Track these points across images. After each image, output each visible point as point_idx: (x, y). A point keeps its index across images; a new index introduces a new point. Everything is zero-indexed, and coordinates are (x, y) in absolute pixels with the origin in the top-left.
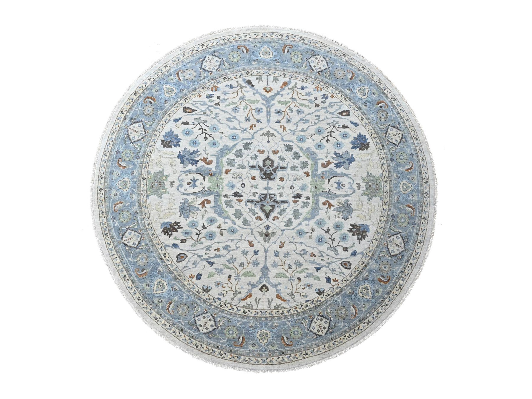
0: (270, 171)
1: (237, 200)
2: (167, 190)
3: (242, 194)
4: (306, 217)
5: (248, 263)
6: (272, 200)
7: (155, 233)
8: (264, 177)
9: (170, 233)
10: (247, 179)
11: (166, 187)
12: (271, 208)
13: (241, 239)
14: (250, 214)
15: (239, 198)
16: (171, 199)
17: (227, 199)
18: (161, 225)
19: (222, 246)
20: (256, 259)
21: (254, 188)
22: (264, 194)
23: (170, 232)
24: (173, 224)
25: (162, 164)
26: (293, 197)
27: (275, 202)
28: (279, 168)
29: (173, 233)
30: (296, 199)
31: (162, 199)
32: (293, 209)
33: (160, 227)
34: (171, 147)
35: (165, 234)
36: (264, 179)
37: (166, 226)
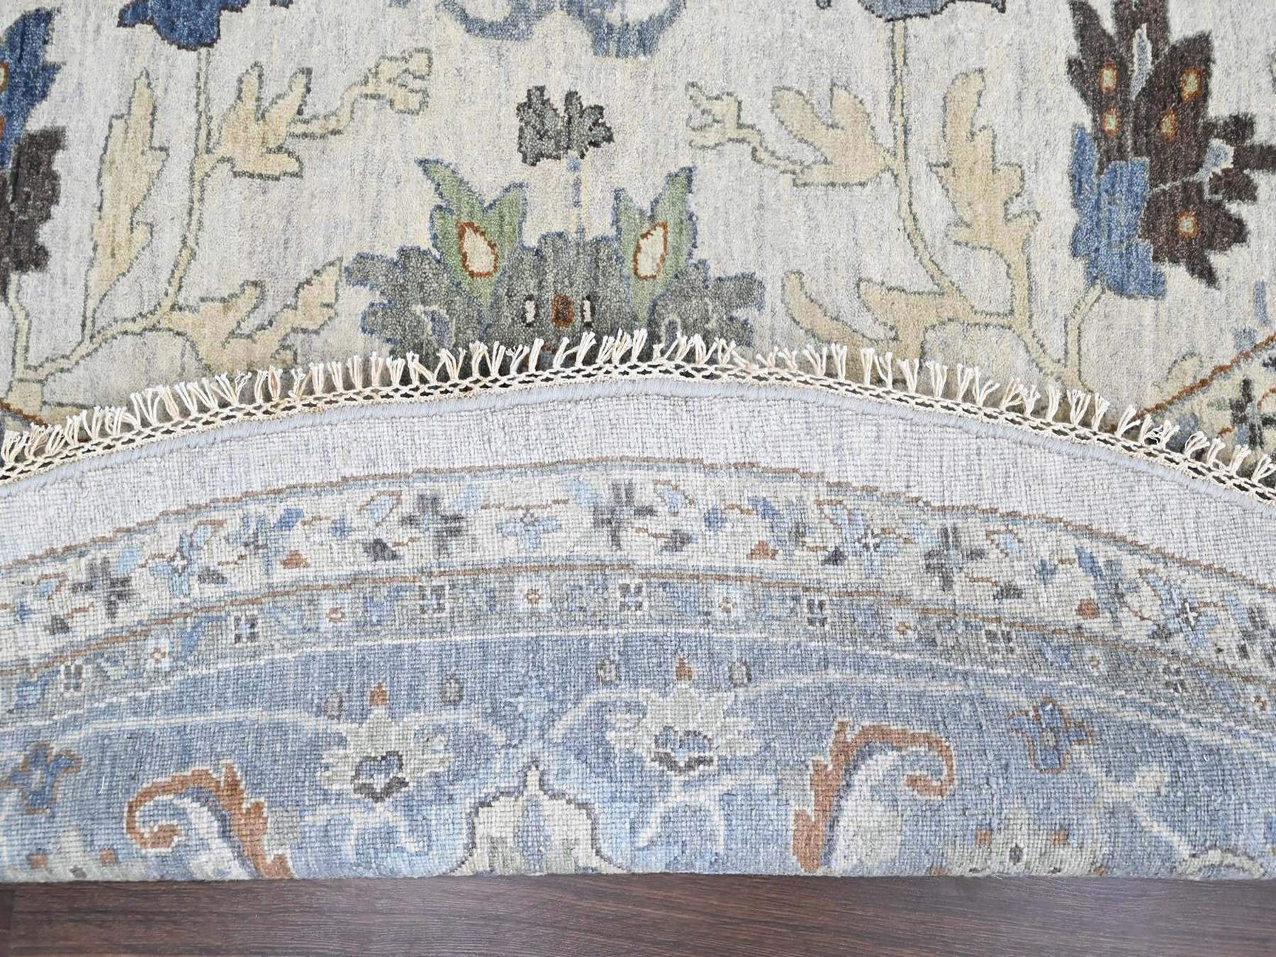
2: (641, 199)
9: (1221, 156)
11: (600, 226)
16: (775, 138)
18: (1120, 290)
23: (1203, 147)
24: (1098, 102)
25: (278, 290)
29: (1219, 108)
31: (771, 275)
33: (1147, 307)
35: (1237, 232)
37: (1123, 215)
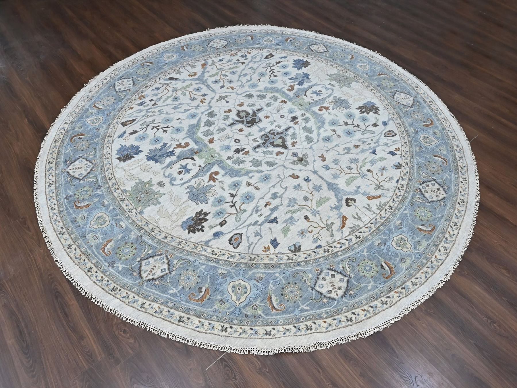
0: (250, 118)
1: (243, 154)
2: (160, 192)
3: (243, 147)
4: (318, 127)
5: (310, 192)
6: (276, 134)
7: (181, 240)
8: (250, 125)
9: (200, 227)
10: (235, 134)
11: (156, 191)
12: (281, 140)
13: (281, 179)
14: (267, 156)
15: (243, 152)
16: (173, 198)
17: (232, 160)
18: (182, 228)
19: (270, 197)
20: (315, 185)
21: (250, 137)
22: (263, 135)
23: (199, 225)
24: (196, 216)
25: (134, 176)
26: (291, 121)
27: (279, 134)
28: (256, 112)
29: (203, 224)
30: (295, 121)
31: (162, 204)
32: (301, 129)
33: (182, 230)
34: (134, 157)
35: (195, 233)
36: (251, 126)
37: (188, 224)
